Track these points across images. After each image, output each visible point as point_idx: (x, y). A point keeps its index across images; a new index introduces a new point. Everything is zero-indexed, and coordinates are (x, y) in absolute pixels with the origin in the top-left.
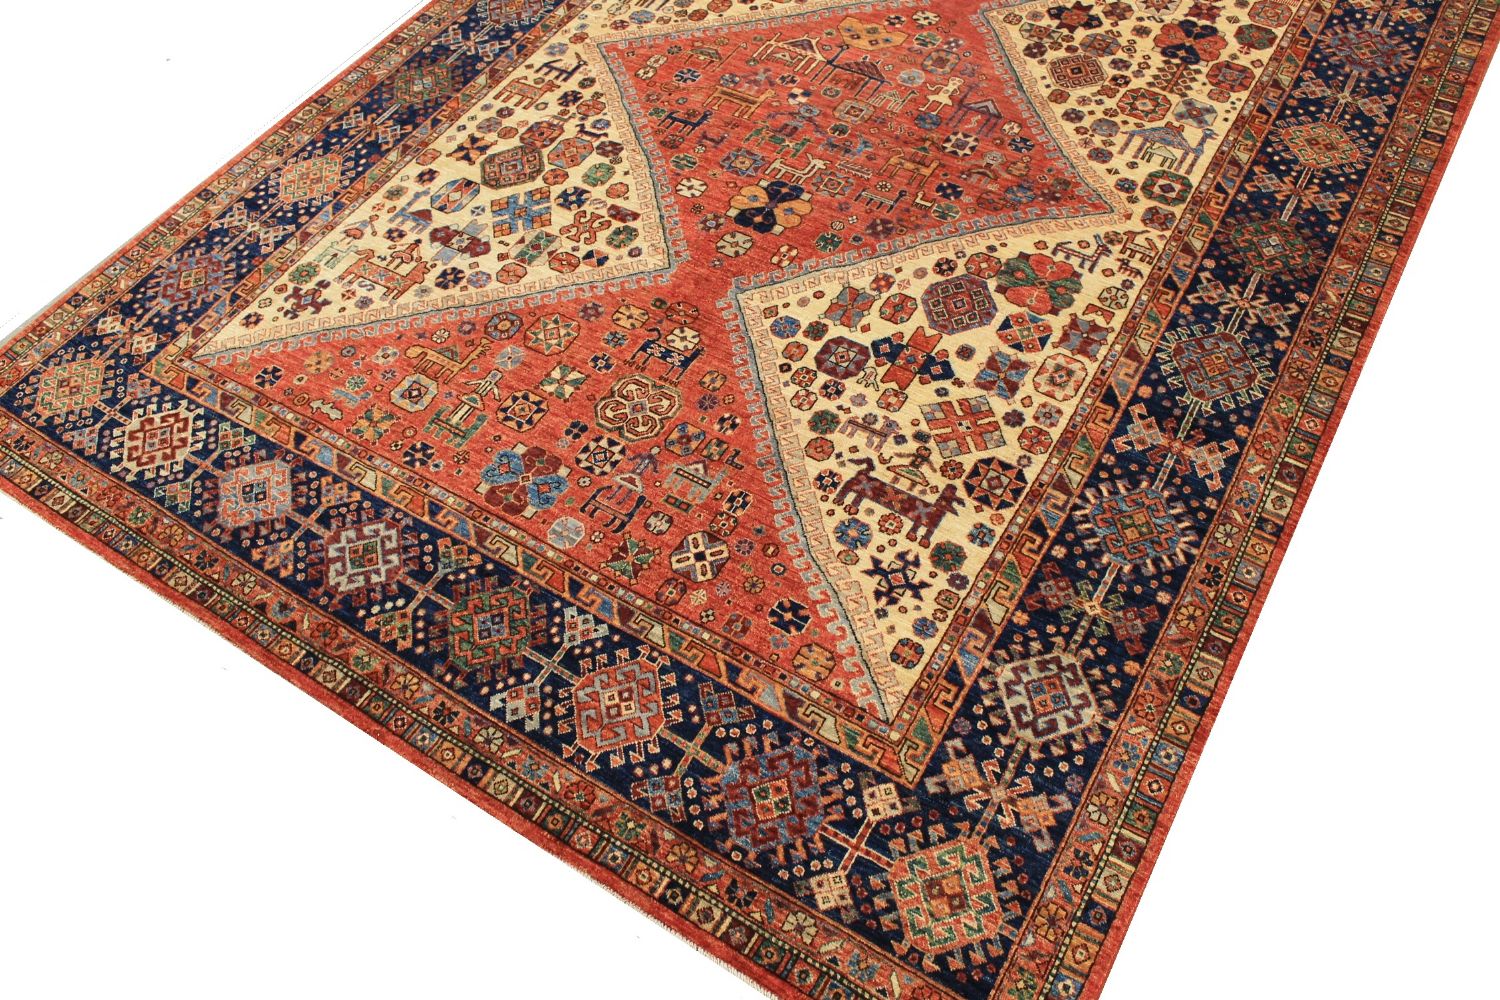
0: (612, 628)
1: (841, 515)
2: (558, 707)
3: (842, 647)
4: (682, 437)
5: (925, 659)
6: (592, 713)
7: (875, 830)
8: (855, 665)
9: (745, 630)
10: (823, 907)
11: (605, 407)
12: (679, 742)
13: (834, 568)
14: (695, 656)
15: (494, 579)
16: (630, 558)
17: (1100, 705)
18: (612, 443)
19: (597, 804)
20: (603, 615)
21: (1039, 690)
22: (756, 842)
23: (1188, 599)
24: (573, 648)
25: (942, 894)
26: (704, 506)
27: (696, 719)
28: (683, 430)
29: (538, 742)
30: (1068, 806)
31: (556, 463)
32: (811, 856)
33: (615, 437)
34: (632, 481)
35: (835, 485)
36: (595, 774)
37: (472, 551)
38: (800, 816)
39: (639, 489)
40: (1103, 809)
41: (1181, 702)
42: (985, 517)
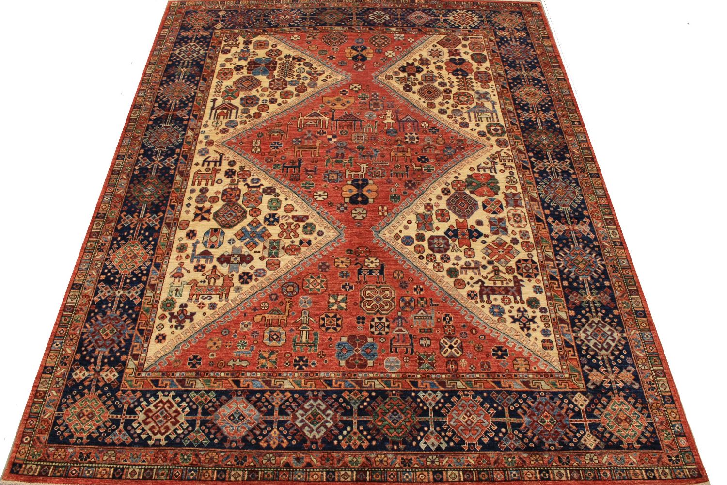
0: (441, 392)
1: (487, 306)
2: (447, 433)
3: (526, 354)
4: (405, 304)
5: (555, 343)
6: (462, 427)
7: (586, 411)
8: (535, 358)
9: (489, 366)
10: (592, 447)
11: (364, 305)
12: (501, 420)
13: (500, 326)
14: (481, 385)
15: (379, 398)
16: (426, 361)
17: (617, 330)
18: (380, 319)
19: (493, 460)
20: (435, 389)
21: (596, 335)
22: (554, 439)
23: (614, 280)
24: (434, 408)
25: (622, 420)
26: (437, 327)
27: (500, 408)
28: (403, 300)
29: (452, 451)
30: (633, 369)
31: (364, 338)
32: (575, 433)
33: (379, 315)
34: (401, 330)
35: (476, 295)
36: (482, 449)
37: (361, 391)
38: (561, 421)
39: (406, 332)
40: (643, 364)
41: (638, 316)
42: (533, 282)
